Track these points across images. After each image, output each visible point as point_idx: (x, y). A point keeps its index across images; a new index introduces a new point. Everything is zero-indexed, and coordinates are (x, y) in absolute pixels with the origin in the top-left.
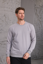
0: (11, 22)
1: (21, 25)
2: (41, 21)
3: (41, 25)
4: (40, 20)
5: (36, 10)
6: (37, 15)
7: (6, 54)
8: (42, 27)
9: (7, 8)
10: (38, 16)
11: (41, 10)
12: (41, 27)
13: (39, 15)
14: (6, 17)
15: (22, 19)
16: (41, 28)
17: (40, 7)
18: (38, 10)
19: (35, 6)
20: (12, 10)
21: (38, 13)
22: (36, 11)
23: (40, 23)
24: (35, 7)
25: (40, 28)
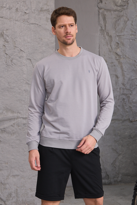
0: (24, 55)
1: (68, 56)
2: (120, 53)
3: (122, 67)
4: (118, 51)
5: (104, 19)
6: (108, 34)
7: (28, 144)
8: (123, 75)
9: (10, 9)
10: (111, 37)
11: (119, 17)
12: (120, 75)
13: (112, 33)
14: (6, 41)
15: (69, 42)
16: (121, 79)
17: (115, 8)
18: (111, 17)
19: (101, 5)
20: (26, 17)
21: (109, 26)
22: (102, 22)
23: (116, 63)
24: (100, 8)
25: (117, 77)
